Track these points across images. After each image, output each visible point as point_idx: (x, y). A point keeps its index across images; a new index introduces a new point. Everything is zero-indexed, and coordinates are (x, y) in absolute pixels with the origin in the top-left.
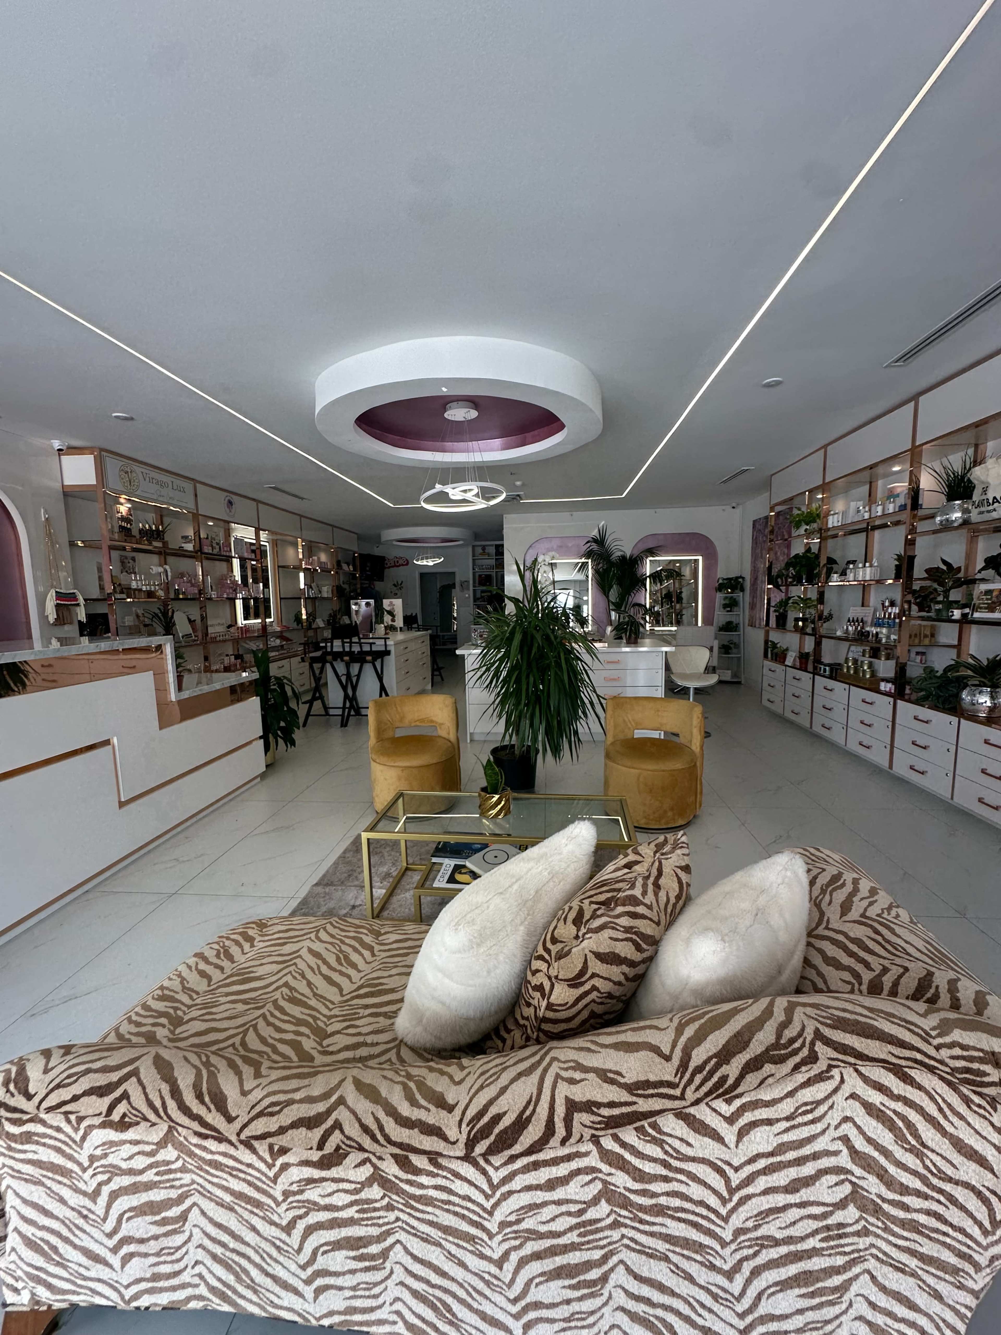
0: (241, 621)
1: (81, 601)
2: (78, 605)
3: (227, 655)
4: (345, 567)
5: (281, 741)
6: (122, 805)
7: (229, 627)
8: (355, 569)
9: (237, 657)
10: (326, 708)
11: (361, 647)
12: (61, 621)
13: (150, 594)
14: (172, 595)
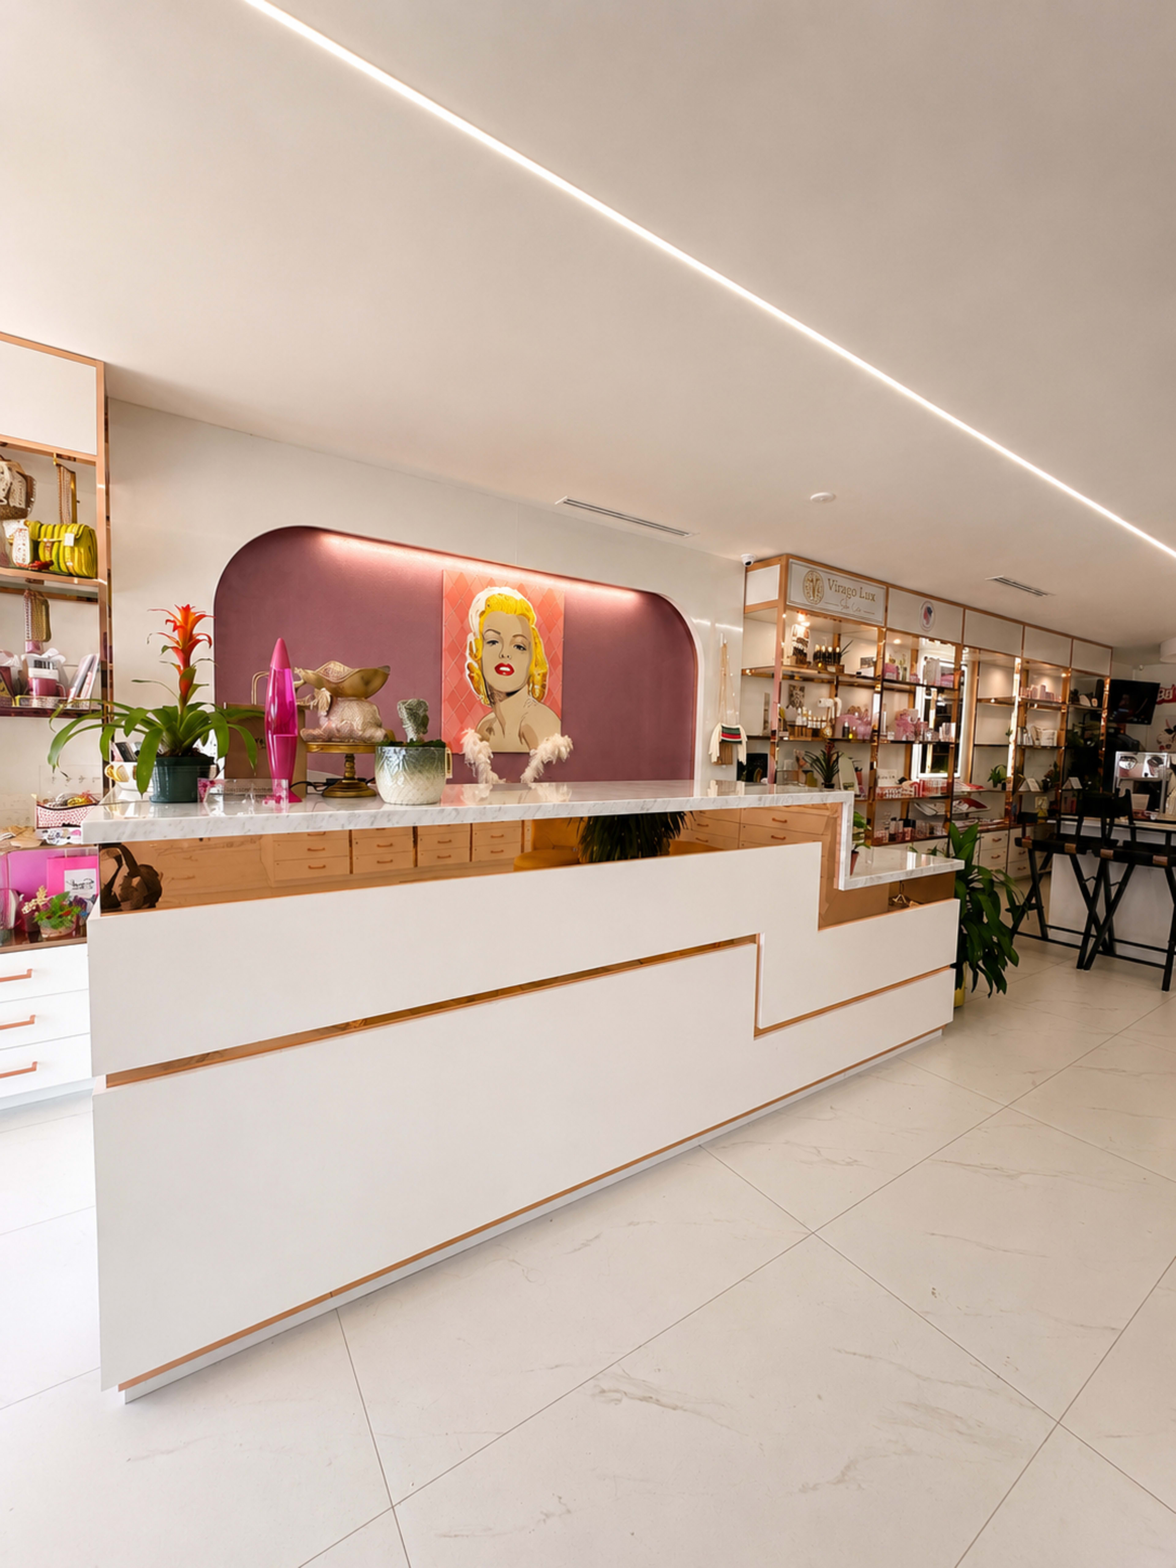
0: (916, 775)
1: (744, 739)
2: (740, 742)
3: (894, 819)
4: (1085, 702)
5: (982, 977)
6: (759, 1033)
7: (902, 780)
8: (1100, 704)
9: (907, 823)
10: (1044, 926)
11: (1133, 836)
12: (722, 760)
13: (816, 732)
14: (839, 735)
